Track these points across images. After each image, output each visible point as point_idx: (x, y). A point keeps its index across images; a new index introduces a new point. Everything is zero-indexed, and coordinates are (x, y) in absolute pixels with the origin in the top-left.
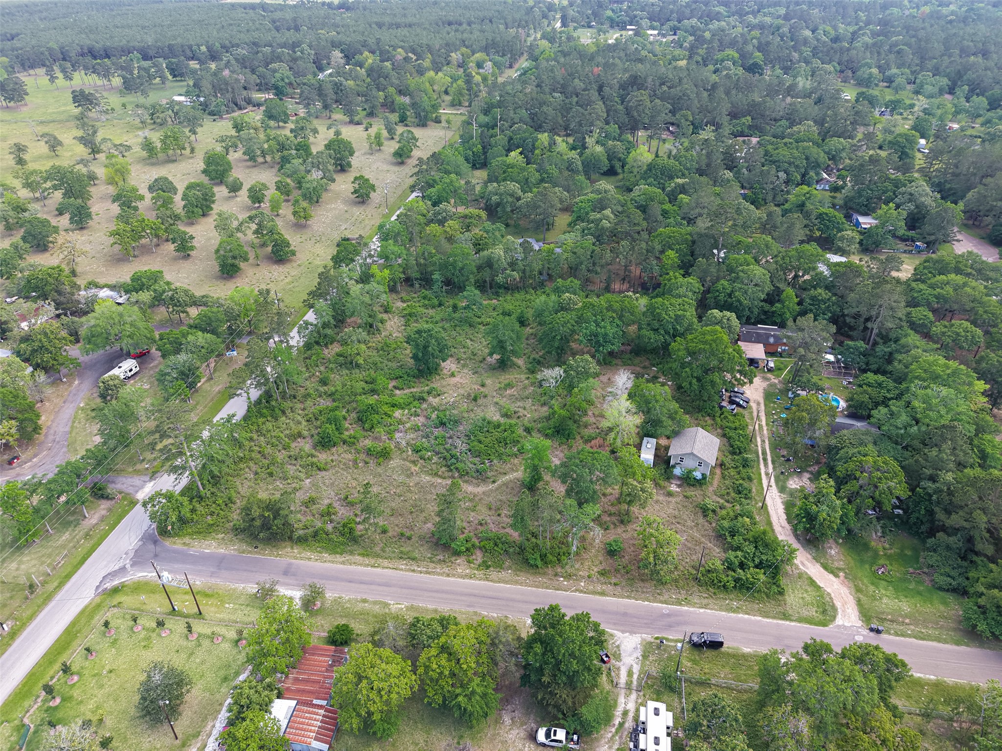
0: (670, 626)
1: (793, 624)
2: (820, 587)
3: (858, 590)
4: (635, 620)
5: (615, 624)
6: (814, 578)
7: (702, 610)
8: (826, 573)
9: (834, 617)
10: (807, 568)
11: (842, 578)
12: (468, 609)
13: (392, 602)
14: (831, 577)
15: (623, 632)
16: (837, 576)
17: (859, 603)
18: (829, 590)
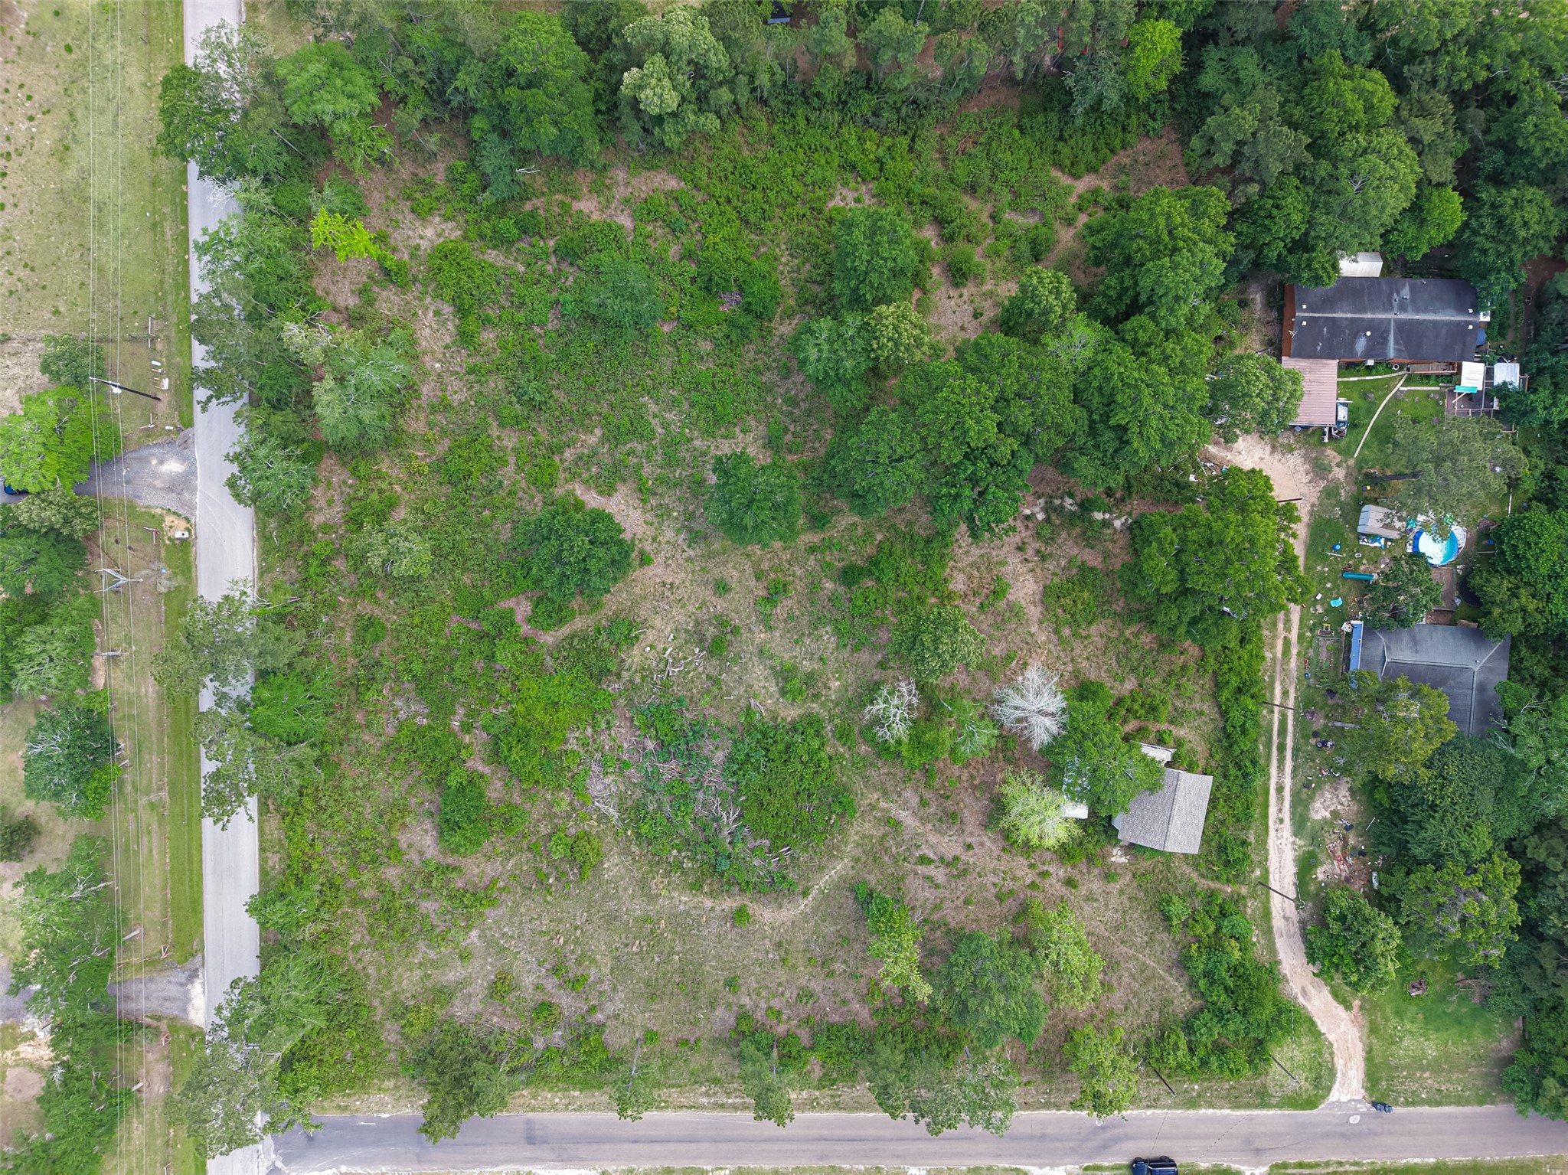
0: (1105, 1147)
1: (1272, 1112)
2: (1320, 1034)
3: (1374, 1030)
4: (1057, 1144)
5: (1029, 1156)
6: (1315, 1019)
7: (1149, 1112)
8: (1335, 1004)
9: (1329, 1089)
10: (1309, 1000)
11: (1355, 1010)
12: (821, 1164)
13: (709, 1168)
14: (1341, 1008)
15: (1041, 1166)
16: (1348, 1007)
17: (1369, 1058)
18: (1331, 1037)
